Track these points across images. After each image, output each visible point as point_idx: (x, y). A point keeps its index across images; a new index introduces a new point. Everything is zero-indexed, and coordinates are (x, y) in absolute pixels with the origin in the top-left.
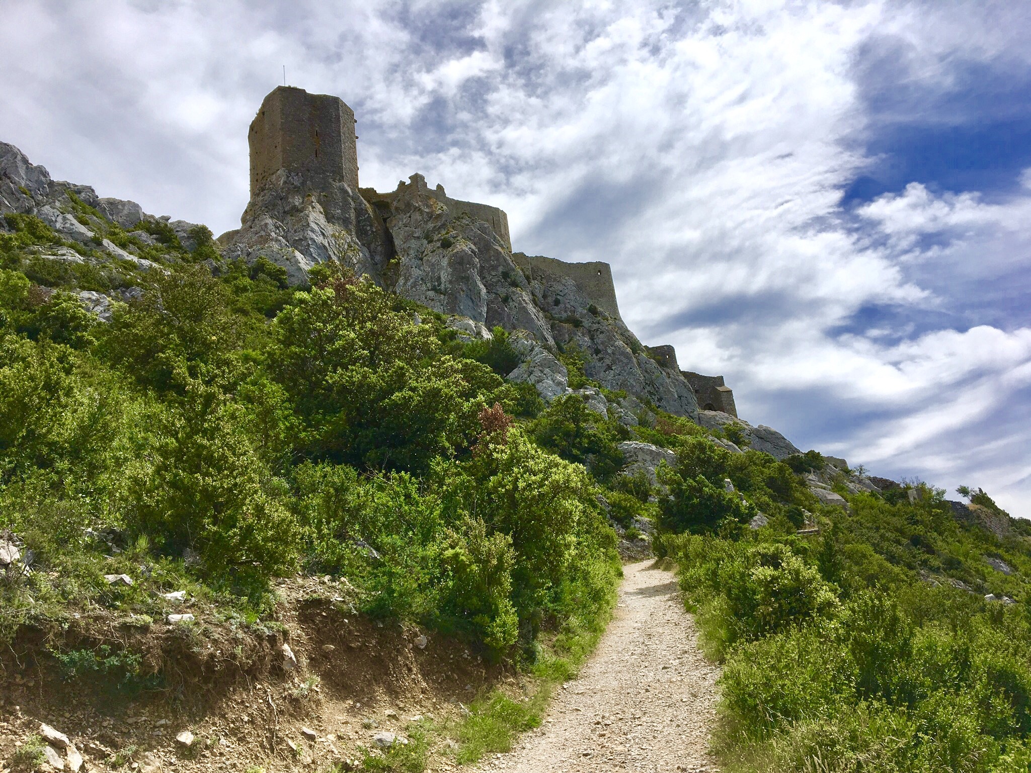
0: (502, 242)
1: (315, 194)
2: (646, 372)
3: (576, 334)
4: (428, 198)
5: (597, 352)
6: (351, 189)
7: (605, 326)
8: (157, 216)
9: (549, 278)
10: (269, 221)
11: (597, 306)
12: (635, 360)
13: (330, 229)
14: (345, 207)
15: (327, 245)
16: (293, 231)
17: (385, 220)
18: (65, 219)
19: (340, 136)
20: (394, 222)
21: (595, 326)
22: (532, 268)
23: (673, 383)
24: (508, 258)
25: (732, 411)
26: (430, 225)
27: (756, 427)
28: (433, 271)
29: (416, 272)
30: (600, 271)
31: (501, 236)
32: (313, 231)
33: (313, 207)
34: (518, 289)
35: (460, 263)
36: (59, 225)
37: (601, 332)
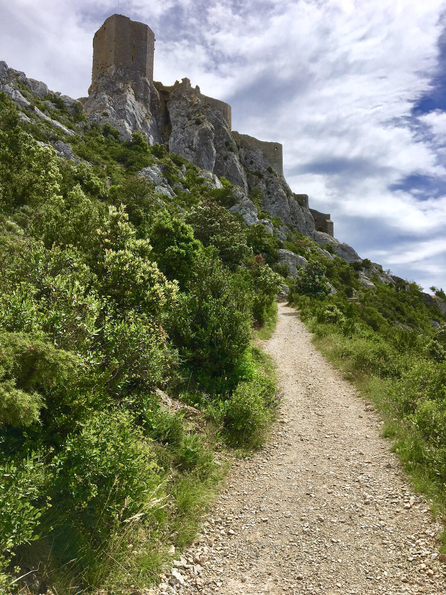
0: (227, 124)
1: (130, 82)
2: (292, 207)
3: (259, 182)
4: (191, 93)
5: (269, 193)
6: (149, 81)
7: (276, 179)
8: (55, 92)
9: (249, 148)
10: (106, 96)
11: (272, 168)
12: (287, 200)
13: (137, 105)
14: (146, 91)
15: (135, 114)
16: (118, 104)
17: (166, 102)
18: (16, 93)
19: (146, 49)
20: (171, 105)
21: (270, 179)
22: (241, 141)
23: (304, 215)
24: (229, 134)
25: (331, 234)
26: (191, 110)
27: (342, 243)
28: (189, 136)
29: (180, 136)
30: (276, 148)
31: (227, 120)
32: (128, 105)
33: (129, 91)
34: (233, 153)
35: (205, 134)
36: (13, 96)
37: (273, 183)
